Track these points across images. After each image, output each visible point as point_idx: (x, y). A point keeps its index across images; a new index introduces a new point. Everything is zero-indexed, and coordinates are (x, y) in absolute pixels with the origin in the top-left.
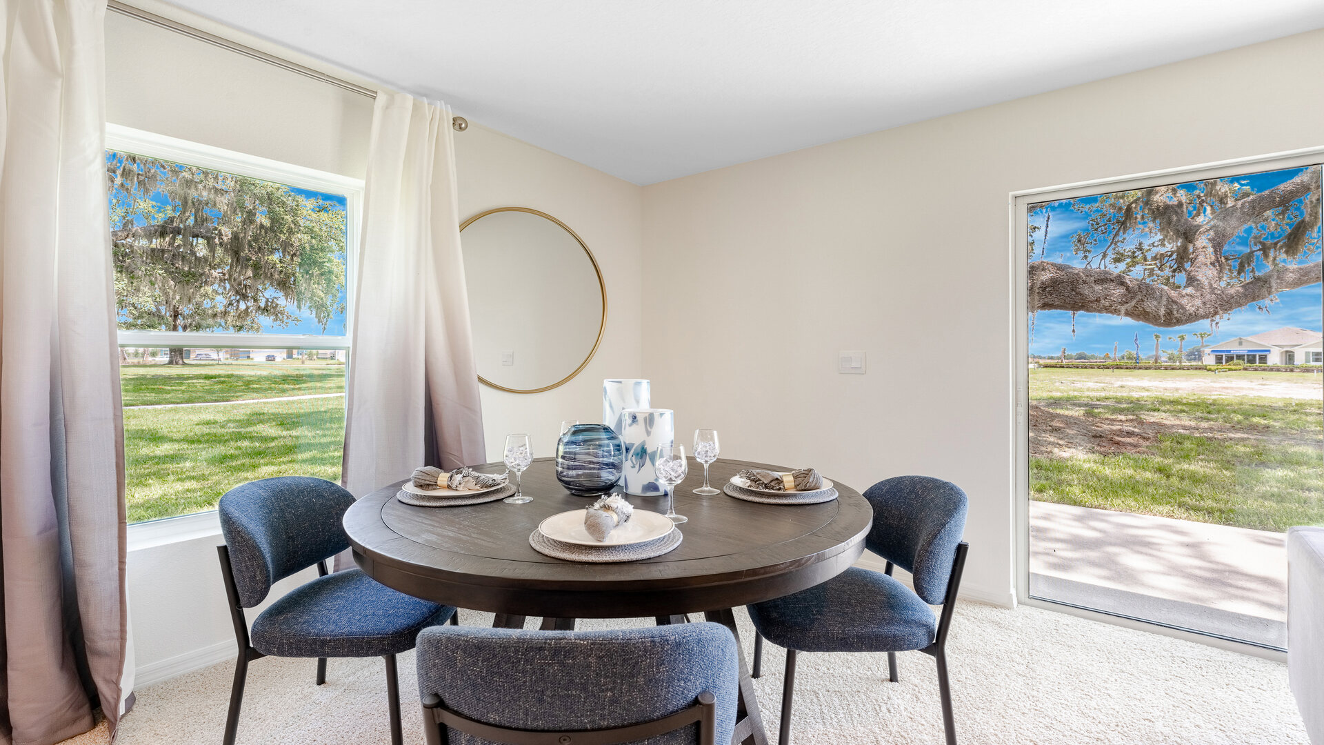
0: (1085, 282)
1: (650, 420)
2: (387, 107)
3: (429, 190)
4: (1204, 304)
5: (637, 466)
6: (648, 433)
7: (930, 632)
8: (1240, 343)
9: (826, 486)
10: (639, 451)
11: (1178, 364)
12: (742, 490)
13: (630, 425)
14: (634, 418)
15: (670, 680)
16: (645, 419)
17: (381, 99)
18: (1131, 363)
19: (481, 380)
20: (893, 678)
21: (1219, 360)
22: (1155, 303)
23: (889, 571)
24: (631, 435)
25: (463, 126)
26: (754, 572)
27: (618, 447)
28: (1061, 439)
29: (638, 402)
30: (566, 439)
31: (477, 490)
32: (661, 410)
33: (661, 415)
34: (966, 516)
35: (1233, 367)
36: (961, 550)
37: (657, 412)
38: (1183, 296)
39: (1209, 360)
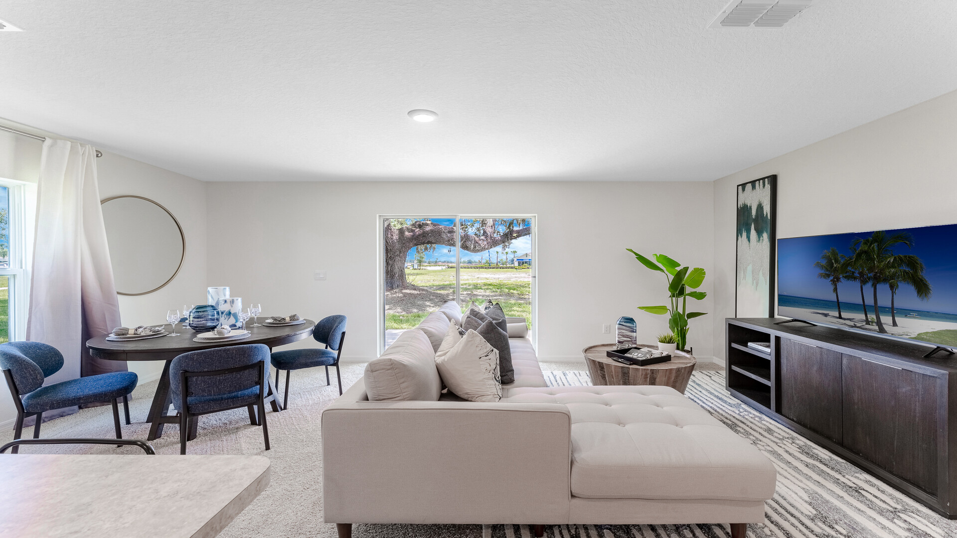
0: (444, 232)
1: (232, 302)
2: (52, 146)
3: (82, 191)
4: (488, 243)
5: (227, 319)
6: (232, 306)
7: (334, 359)
8: (527, 256)
9: (301, 319)
10: (228, 313)
11: (505, 266)
12: (270, 323)
13: (224, 304)
14: (226, 301)
15: (254, 355)
16: (231, 301)
17: (48, 142)
18: (487, 265)
19: (118, 293)
20: (328, 384)
21: (519, 263)
22: (470, 243)
23: (326, 348)
24: (223, 308)
25: (99, 155)
26: (275, 338)
27: (218, 313)
28: (432, 304)
29: (225, 296)
30: (194, 311)
31: (151, 333)
32: (237, 298)
33: (237, 300)
34: (346, 324)
35: (524, 267)
36: (344, 333)
37: (235, 299)
38: (480, 240)
39: (516, 264)
